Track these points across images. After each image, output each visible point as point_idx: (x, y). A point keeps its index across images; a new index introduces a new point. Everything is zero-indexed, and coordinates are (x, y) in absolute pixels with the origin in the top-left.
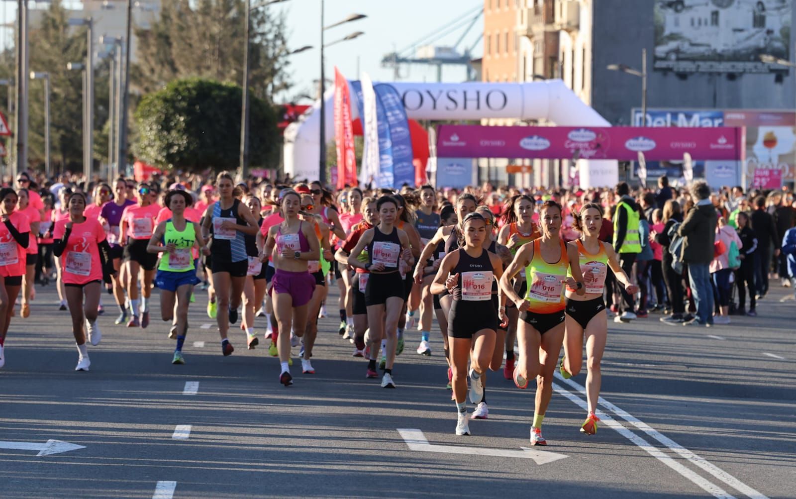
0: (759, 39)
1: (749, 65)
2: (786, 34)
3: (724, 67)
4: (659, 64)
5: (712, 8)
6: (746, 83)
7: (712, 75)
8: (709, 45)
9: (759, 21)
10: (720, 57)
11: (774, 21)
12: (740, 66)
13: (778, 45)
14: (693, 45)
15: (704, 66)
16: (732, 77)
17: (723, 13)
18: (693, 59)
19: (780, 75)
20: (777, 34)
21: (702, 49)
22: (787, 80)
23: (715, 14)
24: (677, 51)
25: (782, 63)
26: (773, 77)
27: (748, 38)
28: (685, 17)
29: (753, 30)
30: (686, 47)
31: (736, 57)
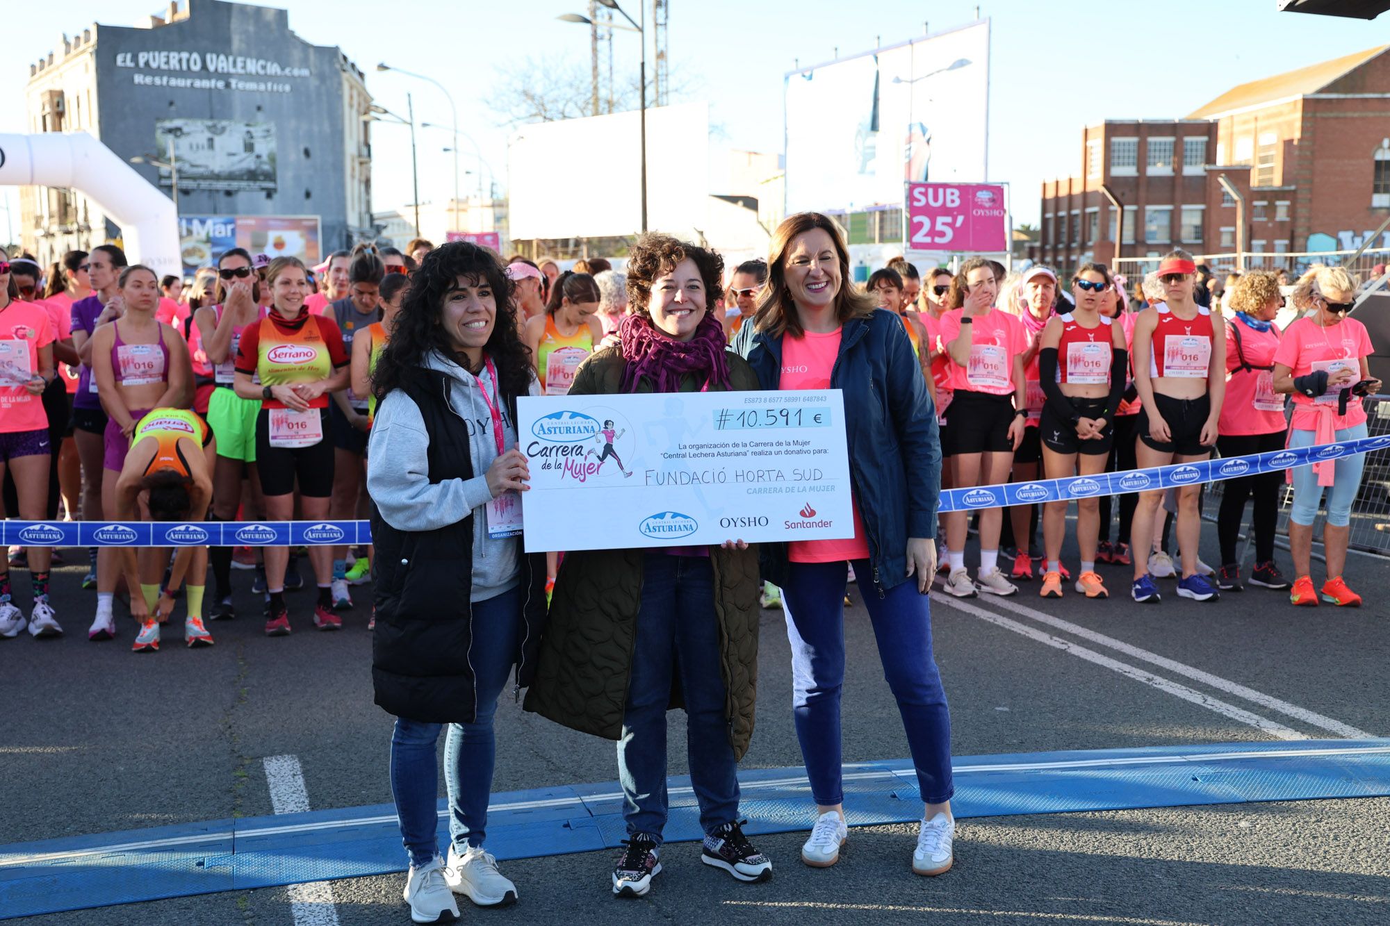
0: (249, 163)
1: (243, 184)
2: (272, 159)
3: (222, 185)
4: (164, 182)
5: (208, 135)
6: (241, 198)
7: (212, 192)
8: (206, 167)
9: (249, 147)
10: (217, 177)
11: (263, 148)
12: (235, 185)
13: (266, 167)
14: (193, 166)
15: (204, 184)
16: (229, 193)
17: (217, 140)
18: (194, 178)
19: (270, 194)
20: (265, 158)
21: (201, 170)
22: (276, 196)
23: (211, 140)
24: (179, 171)
25: (270, 185)
26: (264, 194)
27: (241, 161)
28: (184, 142)
29: (244, 155)
30: (186, 168)
31: (231, 177)
